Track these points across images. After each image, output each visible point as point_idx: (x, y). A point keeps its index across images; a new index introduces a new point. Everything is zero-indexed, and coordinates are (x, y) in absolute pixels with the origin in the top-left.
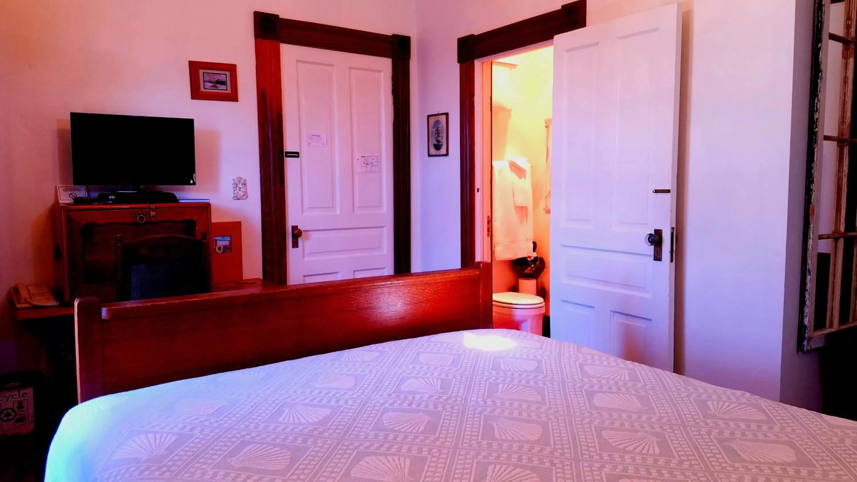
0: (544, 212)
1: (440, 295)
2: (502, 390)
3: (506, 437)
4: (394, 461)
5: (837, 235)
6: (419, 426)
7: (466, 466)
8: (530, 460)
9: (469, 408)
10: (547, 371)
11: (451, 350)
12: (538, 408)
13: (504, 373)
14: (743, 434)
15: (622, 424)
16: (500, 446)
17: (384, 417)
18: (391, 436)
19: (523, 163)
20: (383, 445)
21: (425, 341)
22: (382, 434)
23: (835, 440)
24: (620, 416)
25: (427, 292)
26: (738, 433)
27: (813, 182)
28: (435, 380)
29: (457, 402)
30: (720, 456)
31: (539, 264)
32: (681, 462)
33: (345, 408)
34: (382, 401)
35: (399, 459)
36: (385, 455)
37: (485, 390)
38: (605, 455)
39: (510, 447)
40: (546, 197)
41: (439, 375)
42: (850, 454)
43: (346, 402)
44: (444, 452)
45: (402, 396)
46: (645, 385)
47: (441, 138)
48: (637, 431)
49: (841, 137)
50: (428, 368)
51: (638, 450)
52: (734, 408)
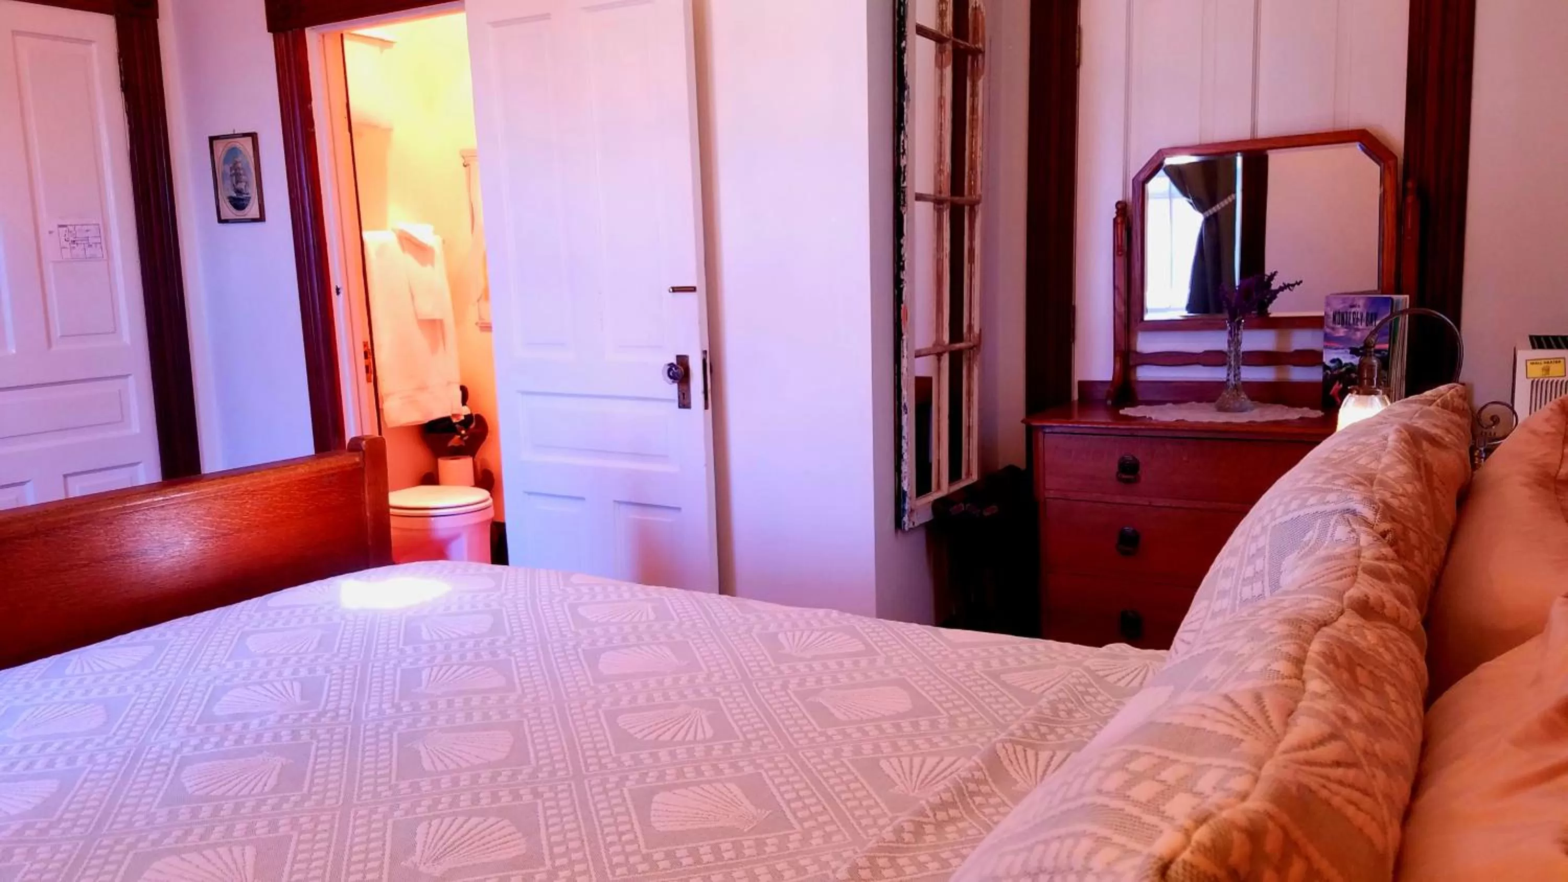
0: (477, 329)
1: (279, 511)
2: (429, 680)
3: (446, 765)
4: (220, 857)
5: (939, 349)
6: (264, 779)
7: (373, 835)
8: (495, 797)
9: (365, 726)
10: (511, 628)
11: (315, 619)
12: (501, 700)
13: (430, 647)
14: (835, 679)
15: (650, 698)
16: (436, 783)
17: (183, 775)
18: (206, 811)
19: (425, 234)
20: (192, 830)
21: (254, 609)
22: (184, 812)
23: (961, 665)
24: (645, 685)
25: (250, 510)
26: (827, 680)
27: (902, 268)
28: (287, 683)
29: (340, 719)
30: (805, 722)
31: (476, 427)
32: (748, 743)
33: (91, 772)
34: (174, 745)
35: (231, 851)
36: (198, 849)
37: (394, 684)
38: (626, 758)
39: (455, 782)
40: (478, 301)
41: (296, 672)
42: (982, 686)
43: (91, 759)
44: (323, 818)
45: (218, 728)
46: (681, 624)
47: (244, 184)
48: (675, 705)
49: (938, 195)
50: (269, 663)
51: (679, 738)
52: (817, 639)
